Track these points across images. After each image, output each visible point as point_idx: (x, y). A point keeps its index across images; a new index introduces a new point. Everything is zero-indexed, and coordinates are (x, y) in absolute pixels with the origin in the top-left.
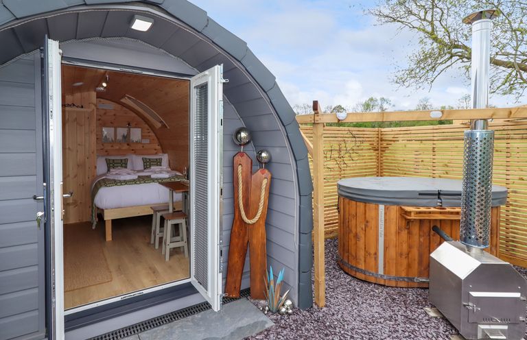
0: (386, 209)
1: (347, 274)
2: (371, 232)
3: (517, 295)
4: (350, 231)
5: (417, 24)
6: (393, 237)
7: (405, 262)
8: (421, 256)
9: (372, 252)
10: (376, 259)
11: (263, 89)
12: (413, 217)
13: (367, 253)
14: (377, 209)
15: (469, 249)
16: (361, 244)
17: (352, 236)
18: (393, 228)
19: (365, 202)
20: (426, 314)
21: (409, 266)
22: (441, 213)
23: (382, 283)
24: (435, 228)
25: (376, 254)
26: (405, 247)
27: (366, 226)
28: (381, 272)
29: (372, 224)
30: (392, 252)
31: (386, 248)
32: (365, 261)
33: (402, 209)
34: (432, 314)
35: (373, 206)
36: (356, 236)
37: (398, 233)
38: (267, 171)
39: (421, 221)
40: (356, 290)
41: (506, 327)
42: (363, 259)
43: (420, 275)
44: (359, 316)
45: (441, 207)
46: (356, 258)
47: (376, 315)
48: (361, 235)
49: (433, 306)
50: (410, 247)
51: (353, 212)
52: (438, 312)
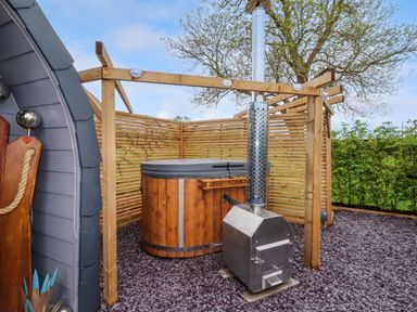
0: (185, 183)
1: (150, 254)
2: (172, 208)
3: (287, 241)
4: (153, 210)
5: (207, 61)
6: (192, 209)
7: (202, 231)
8: (215, 222)
9: (173, 227)
10: (177, 233)
11: (11, 6)
12: (208, 187)
13: (169, 229)
14: (177, 184)
15: (252, 208)
16: (162, 221)
17: (153, 214)
18: (192, 201)
19: (166, 177)
20: (221, 277)
21: (206, 234)
22: (229, 182)
23: (182, 256)
24: (225, 197)
25: (176, 228)
26: (202, 217)
27: (167, 202)
28: (181, 245)
29: (172, 200)
30: (191, 224)
31: (186, 220)
32: (166, 238)
33: (199, 181)
34: (225, 276)
35: (173, 180)
36: (158, 214)
37: (196, 205)
38: (34, 139)
39: (215, 190)
40: (156, 271)
41: (280, 272)
42: (164, 236)
43: (214, 240)
44: (157, 300)
45: (229, 177)
46: (158, 236)
47: (175, 294)
48: (163, 211)
49: (225, 267)
50: (206, 216)
51: (155, 190)
52: (230, 272)
